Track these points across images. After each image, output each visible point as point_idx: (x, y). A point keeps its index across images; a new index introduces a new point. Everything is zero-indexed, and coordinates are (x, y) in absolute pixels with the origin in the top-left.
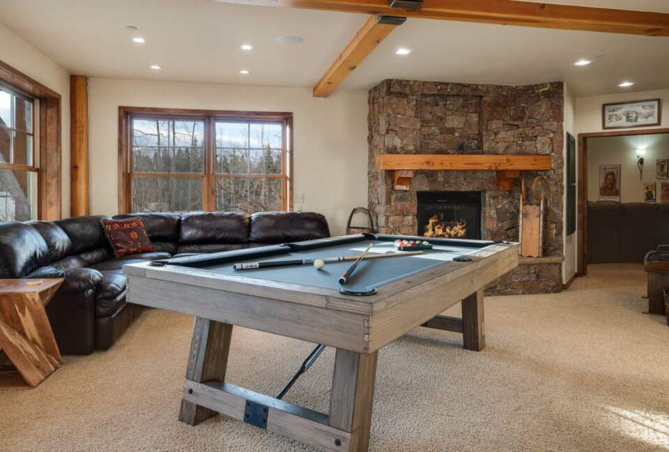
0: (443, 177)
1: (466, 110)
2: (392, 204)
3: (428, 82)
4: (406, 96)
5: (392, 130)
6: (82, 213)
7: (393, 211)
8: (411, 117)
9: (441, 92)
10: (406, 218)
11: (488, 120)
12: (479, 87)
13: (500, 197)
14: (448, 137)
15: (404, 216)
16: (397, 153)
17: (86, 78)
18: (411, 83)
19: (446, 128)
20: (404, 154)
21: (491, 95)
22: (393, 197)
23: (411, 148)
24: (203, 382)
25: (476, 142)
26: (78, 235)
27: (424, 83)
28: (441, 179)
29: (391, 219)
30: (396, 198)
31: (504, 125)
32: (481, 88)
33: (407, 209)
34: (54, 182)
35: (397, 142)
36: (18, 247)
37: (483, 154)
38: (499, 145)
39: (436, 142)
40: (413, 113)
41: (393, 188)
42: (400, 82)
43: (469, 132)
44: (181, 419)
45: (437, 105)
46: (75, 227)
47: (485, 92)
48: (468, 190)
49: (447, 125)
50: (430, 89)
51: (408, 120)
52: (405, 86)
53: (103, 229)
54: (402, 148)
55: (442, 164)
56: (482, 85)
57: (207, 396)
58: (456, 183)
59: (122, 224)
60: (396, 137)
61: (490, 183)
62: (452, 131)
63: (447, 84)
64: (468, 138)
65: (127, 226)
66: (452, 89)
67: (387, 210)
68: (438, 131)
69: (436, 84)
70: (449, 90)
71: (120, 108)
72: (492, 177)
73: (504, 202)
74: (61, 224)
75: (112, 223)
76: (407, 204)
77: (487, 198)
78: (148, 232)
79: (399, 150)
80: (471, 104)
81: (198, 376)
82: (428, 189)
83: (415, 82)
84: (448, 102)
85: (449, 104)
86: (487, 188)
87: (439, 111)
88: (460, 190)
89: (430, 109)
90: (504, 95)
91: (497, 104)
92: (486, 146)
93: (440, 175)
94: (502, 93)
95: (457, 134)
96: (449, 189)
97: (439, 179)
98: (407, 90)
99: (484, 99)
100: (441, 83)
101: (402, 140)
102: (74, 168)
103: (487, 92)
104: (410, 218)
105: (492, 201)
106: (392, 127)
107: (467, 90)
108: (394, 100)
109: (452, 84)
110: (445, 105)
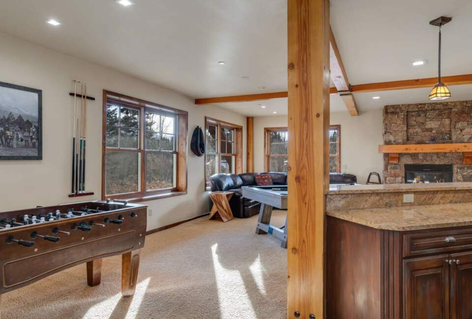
0: (422, 156)
1: (440, 117)
2: (389, 171)
3: (411, 104)
4: (397, 113)
5: (388, 132)
6: (251, 171)
7: (389, 175)
8: (400, 124)
9: (421, 109)
10: (397, 178)
11: (456, 123)
12: (449, 103)
13: (466, 168)
14: (427, 134)
15: (396, 177)
16: (392, 144)
17: (252, 118)
18: (401, 106)
19: (426, 128)
20: (396, 144)
21: (458, 107)
22: (389, 167)
23: (400, 141)
24: (261, 222)
25: (448, 135)
26: (246, 179)
27: (409, 105)
28: (421, 157)
29: (388, 179)
30: (391, 167)
31: (468, 124)
32: (450, 104)
33: (398, 174)
34: (240, 159)
35: (392, 138)
36: (223, 182)
37: (452, 143)
38: (464, 137)
39: (418, 136)
40: (402, 122)
41: (388, 163)
42: (393, 106)
43: (443, 130)
44: (256, 233)
45: (419, 116)
46: (245, 177)
47: (453, 106)
48: (441, 163)
49: (427, 127)
50: (413, 108)
51: (398, 126)
52: (396, 108)
53: (255, 178)
54: (395, 141)
55: (416, 149)
56: (451, 102)
57: (265, 228)
58: (431, 160)
59: (262, 176)
60: (391, 136)
61: (457, 159)
62: (431, 130)
63: (425, 104)
64: (442, 133)
65: (263, 177)
66: (428, 107)
67: (385, 174)
68: (421, 131)
69: (417, 105)
70: (426, 107)
71: (265, 128)
72: (459, 156)
73: (469, 171)
74: (241, 176)
75: (258, 176)
76: (398, 171)
77: (455, 168)
78: (272, 180)
79: (393, 143)
80: (445, 113)
81: (260, 221)
82: (412, 163)
83: (403, 105)
84: (428, 114)
85: (429, 115)
86: (455, 162)
87: (420, 119)
88: (435, 163)
89: (414, 119)
90: (468, 106)
91: (463, 112)
92: (454, 138)
93: (420, 155)
94: (467, 105)
95: (433, 132)
96: (426, 163)
97: (420, 158)
98: (398, 110)
99: (453, 110)
100: (420, 104)
101: (395, 137)
102: (248, 154)
103: (455, 106)
104: (400, 178)
105: (459, 170)
106: (388, 131)
107: (439, 106)
108: (390, 116)
109: (428, 103)
110: (425, 116)
